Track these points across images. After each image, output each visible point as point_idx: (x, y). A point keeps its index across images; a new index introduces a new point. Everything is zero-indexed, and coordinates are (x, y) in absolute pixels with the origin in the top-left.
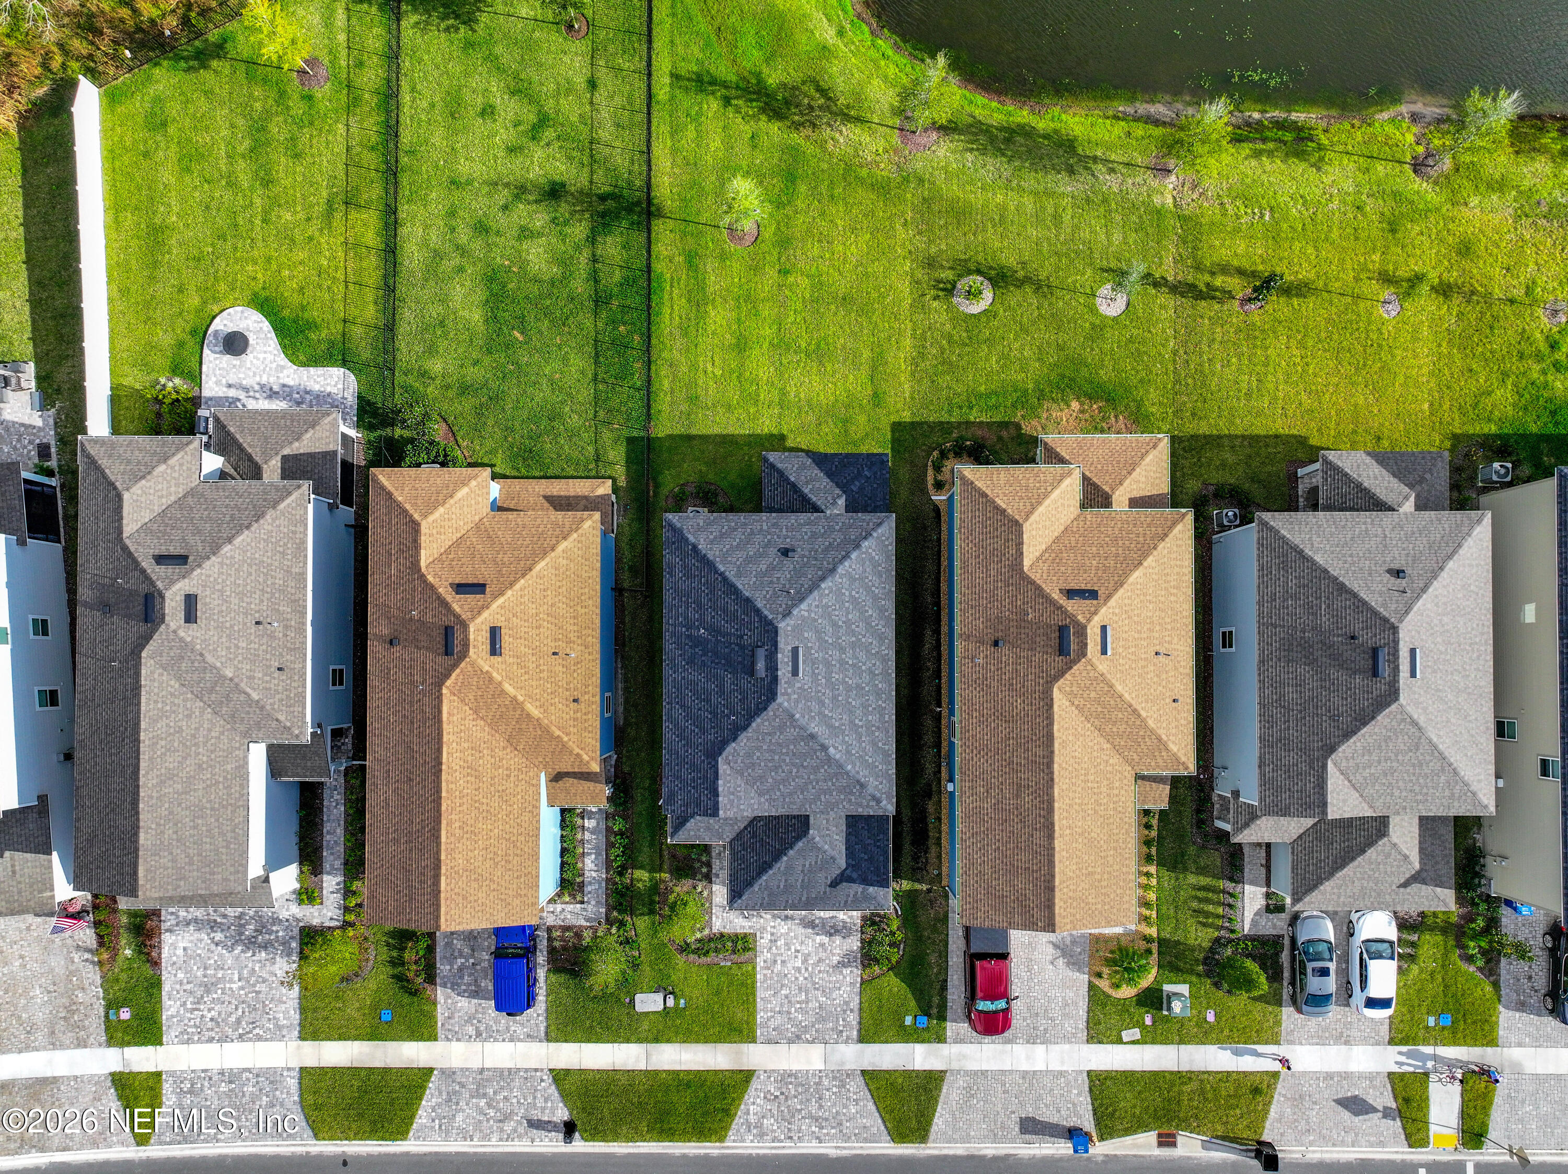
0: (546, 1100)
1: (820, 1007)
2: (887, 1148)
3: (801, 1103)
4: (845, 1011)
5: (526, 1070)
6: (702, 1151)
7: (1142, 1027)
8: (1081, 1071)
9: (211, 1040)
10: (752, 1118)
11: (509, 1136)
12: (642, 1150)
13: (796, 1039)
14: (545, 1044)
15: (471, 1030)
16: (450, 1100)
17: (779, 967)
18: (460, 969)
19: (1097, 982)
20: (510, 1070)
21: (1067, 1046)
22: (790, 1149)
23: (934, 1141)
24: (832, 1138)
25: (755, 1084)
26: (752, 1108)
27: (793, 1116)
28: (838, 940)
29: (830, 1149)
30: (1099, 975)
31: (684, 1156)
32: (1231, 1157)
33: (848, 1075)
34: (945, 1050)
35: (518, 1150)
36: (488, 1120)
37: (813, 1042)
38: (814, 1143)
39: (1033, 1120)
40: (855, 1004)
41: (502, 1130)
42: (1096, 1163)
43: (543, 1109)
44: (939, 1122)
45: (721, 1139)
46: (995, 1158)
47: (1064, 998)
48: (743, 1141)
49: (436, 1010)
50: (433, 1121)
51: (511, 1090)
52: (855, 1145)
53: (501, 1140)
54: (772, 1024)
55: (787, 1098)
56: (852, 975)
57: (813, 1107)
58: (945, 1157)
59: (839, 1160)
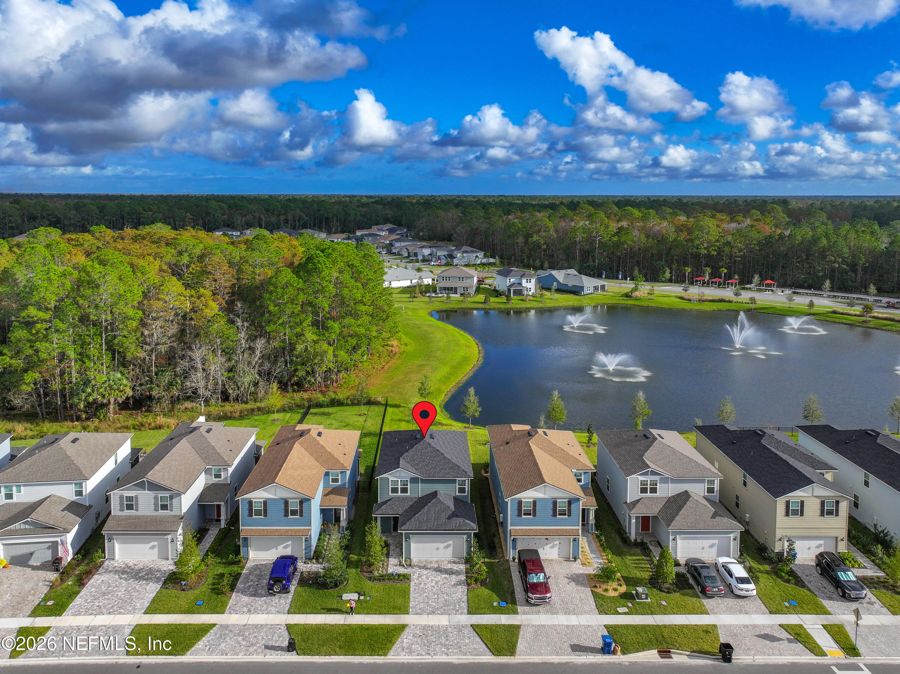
0: (280, 637)
1: (445, 600)
2: (489, 658)
3: (435, 638)
4: (459, 602)
5: (272, 625)
6: (372, 661)
7: (628, 607)
8: (601, 626)
9: (91, 614)
10: (405, 645)
11: (251, 653)
12: (334, 661)
13: (433, 613)
14: (286, 615)
15: (245, 609)
16: (221, 638)
17: (422, 585)
18: (249, 586)
19: (595, 590)
20: (262, 625)
21: (588, 616)
22: (428, 659)
23: (520, 655)
24: (455, 654)
25: (407, 630)
26: (405, 640)
27: (431, 644)
28: (454, 576)
29: (455, 659)
30: (595, 587)
31: (361, 664)
32: (710, 662)
33: (463, 627)
34: (518, 617)
35: (254, 660)
36: (240, 646)
37: (442, 614)
38: (444, 657)
39: (579, 645)
40: (465, 598)
41: (247, 650)
42: (625, 665)
43: (276, 641)
44: (521, 645)
45: (385, 655)
46: (559, 664)
47: (580, 597)
48: (399, 655)
49: (229, 601)
50: (206, 646)
51: (260, 633)
52: (470, 657)
53: (245, 655)
54: (418, 607)
55: (426, 636)
56: (462, 590)
57: (443, 640)
58: (528, 664)
59: (460, 665)
